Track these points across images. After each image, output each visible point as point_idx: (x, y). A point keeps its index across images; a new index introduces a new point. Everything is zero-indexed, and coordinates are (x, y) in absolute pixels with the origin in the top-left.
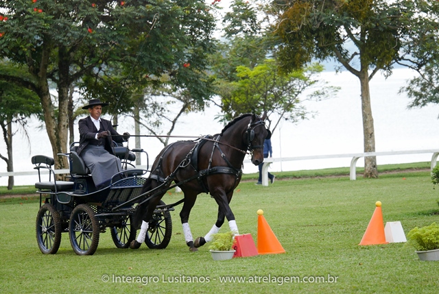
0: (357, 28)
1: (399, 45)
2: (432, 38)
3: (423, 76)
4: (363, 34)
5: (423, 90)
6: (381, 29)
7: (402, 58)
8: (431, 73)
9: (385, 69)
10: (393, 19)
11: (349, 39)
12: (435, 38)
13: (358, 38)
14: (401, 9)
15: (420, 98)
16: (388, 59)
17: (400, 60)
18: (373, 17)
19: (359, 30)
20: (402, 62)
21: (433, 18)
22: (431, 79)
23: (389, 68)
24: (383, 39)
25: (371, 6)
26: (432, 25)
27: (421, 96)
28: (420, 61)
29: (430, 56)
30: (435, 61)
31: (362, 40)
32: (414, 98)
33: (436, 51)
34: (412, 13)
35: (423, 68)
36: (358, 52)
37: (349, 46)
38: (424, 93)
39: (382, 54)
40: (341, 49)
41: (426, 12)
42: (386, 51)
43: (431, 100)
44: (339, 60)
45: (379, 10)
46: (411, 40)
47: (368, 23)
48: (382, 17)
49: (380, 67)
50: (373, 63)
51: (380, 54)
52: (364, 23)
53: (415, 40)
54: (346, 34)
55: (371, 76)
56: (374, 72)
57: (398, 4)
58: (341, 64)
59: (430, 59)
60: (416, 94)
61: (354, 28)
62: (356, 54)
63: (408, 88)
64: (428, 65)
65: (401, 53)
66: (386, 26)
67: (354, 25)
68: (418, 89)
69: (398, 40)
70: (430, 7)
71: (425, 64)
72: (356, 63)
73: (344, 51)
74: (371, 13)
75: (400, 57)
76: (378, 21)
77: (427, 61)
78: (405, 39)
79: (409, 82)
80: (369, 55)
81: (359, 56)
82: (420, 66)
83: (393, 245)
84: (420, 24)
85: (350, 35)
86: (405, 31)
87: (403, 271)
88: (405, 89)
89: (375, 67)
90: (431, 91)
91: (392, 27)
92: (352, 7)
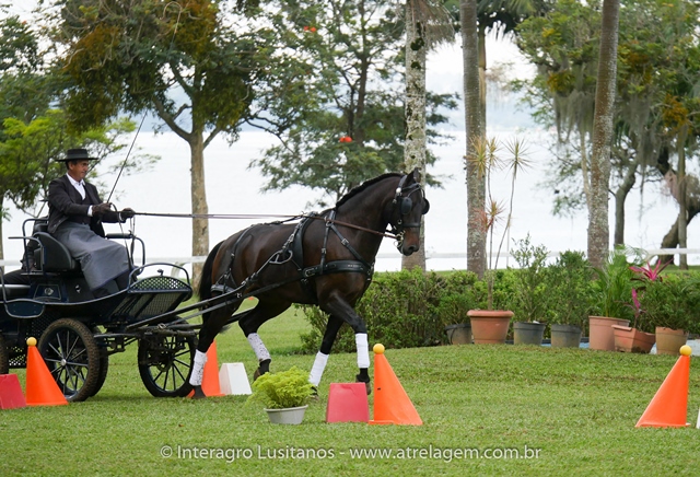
0: (189, 67)
1: (252, 96)
2: (301, 87)
3: (285, 144)
4: (198, 77)
5: (285, 165)
6: (225, 70)
7: (256, 116)
8: (297, 140)
9: (228, 131)
10: (244, 56)
11: (177, 84)
12: (306, 87)
13: (190, 84)
14: (258, 43)
15: (280, 177)
16: (234, 116)
17: (252, 118)
18: (214, 53)
19: (192, 71)
20: (255, 121)
21: (304, 57)
22: (297, 149)
23: (235, 130)
24: (227, 86)
25: (212, 35)
26: (303, 68)
27: (281, 174)
28: (282, 121)
29: (298, 114)
30: (304, 123)
31: (197, 85)
32: (270, 177)
33: (306, 108)
34: (273, 49)
35: (287, 131)
36: (190, 104)
37: (177, 95)
38: (285, 170)
39: (226, 109)
40: (163, 99)
41: (294, 47)
42: (232, 104)
43: (296, 180)
44: (160, 115)
45: (223, 43)
46: (270, 89)
47: (206, 61)
48: (227, 53)
49: (221, 127)
50: (212, 121)
51: (222, 108)
52: (200, 61)
53: (275, 89)
54: (172, 75)
55: (208, 142)
56: (212, 135)
57: (253, 35)
58: (162, 122)
59: (297, 119)
60: (274, 171)
61: (185, 67)
62: (185, 106)
63: (263, 162)
64: (294, 127)
65: (254, 108)
66: (232, 67)
67: (185, 63)
68: (277, 164)
69: (251, 89)
70: (301, 41)
71: (289, 126)
72: (186, 121)
73: (168, 102)
74: (211, 47)
75: (252, 113)
76: (221, 59)
77: (293, 122)
78: (261, 87)
79: (265, 152)
80: (206, 109)
81: (190, 110)
82: (281, 129)
83: (231, 398)
84: (284, 65)
85: (178, 78)
86: (261, 75)
87: (245, 438)
88: (258, 162)
89: (214, 127)
90: (298, 167)
91: (243, 69)
92: (183, 36)
